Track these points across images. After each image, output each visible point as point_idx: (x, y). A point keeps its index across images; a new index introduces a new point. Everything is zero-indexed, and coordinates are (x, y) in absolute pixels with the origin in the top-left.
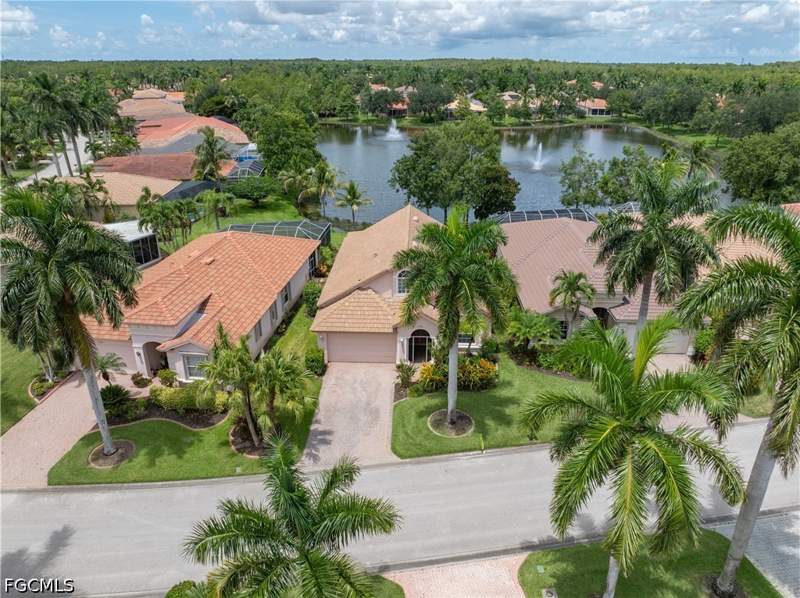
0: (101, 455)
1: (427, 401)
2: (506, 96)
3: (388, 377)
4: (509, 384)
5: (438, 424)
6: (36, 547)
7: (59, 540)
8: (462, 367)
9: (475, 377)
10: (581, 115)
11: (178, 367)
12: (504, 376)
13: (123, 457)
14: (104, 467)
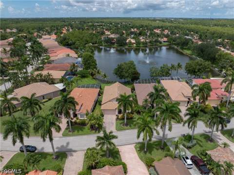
0: (70, 131)
1: (121, 121)
2: (141, 38)
3: (115, 117)
4: (135, 118)
5: (123, 125)
6: (65, 145)
7: (68, 144)
8: (127, 115)
9: (130, 117)
10: (161, 43)
11: (79, 116)
12: (135, 117)
13: (73, 132)
14: (71, 133)
